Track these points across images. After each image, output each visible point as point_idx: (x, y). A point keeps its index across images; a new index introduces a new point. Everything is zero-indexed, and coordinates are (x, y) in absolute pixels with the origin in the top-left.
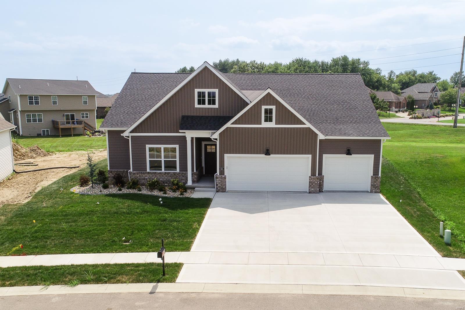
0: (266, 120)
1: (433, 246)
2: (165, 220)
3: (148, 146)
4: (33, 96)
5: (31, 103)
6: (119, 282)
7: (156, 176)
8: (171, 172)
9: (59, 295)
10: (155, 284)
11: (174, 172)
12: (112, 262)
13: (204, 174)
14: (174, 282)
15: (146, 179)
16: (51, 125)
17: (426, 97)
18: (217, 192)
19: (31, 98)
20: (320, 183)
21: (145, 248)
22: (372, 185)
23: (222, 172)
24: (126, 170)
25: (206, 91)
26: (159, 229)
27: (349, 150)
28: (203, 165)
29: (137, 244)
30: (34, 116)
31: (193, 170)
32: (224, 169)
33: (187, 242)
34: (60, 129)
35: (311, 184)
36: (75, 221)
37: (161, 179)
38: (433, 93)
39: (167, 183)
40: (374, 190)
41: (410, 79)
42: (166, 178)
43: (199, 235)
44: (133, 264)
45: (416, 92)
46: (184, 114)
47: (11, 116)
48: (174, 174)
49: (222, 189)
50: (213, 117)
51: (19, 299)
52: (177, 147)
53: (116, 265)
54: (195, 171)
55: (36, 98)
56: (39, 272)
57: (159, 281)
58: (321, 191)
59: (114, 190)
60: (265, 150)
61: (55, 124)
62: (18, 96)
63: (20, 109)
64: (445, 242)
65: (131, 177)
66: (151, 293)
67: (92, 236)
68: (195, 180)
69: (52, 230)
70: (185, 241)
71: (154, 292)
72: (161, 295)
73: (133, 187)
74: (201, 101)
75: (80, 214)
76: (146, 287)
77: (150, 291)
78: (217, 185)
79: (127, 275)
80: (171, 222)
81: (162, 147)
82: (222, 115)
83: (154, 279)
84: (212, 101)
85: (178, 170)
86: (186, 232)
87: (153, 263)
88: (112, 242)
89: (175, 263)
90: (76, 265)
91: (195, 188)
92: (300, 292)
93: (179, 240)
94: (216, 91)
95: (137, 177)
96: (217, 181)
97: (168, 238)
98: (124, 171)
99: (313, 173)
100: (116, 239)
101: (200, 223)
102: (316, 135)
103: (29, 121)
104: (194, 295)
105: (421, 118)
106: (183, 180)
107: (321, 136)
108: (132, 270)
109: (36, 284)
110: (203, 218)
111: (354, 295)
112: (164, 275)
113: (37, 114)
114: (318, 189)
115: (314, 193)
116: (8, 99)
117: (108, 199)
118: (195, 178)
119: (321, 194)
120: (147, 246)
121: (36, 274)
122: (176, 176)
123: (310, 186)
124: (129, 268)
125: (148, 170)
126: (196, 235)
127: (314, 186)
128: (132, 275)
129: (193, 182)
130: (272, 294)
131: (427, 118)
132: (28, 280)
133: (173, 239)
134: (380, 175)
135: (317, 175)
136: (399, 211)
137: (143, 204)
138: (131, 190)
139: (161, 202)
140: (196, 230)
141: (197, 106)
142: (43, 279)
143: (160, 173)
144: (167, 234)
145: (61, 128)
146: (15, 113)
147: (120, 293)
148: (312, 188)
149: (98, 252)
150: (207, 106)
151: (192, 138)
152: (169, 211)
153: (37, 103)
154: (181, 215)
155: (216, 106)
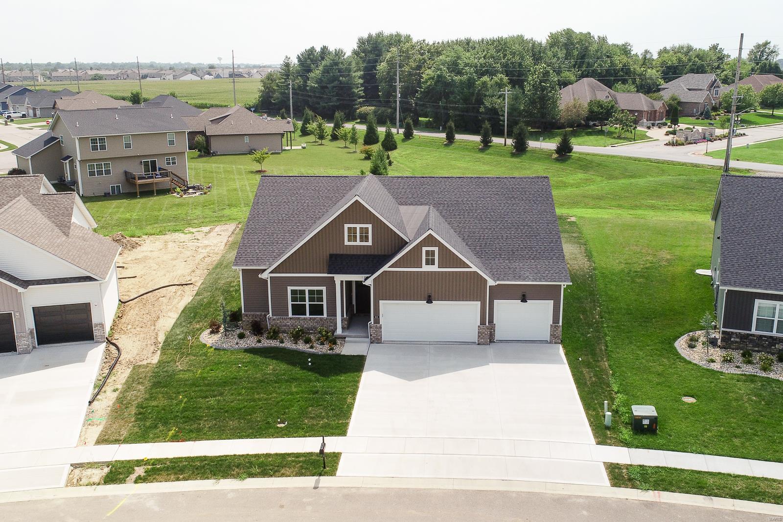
0: (427, 263)
1: (592, 430)
2: (317, 392)
3: (290, 289)
4: (98, 138)
5: (95, 148)
6: (283, 475)
7: (299, 322)
8: (317, 318)
9: (233, 491)
10: (318, 477)
11: (320, 318)
12: (273, 451)
13: (355, 312)
14: (335, 475)
15: (288, 325)
16: (123, 178)
17: (699, 98)
18: (371, 343)
19: (94, 141)
20: (491, 332)
21: (301, 432)
22: (551, 335)
23: (377, 321)
24: (263, 313)
25: (358, 226)
26: (312, 406)
27: (524, 296)
28: (354, 302)
29: (292, 426)
30: (99, 166)
31: (342, 315)
32: (379, 317)
33: (342, 423)
34: (137, 186)
35: (480, 334)
36: (221, 394)
37: (305, 326)
38: (712, 91)
39: (312, 330)
40: (553, 341)
41: (680, 60)
42: (312, 324)
43: (355, 412)
44: (292, 454)
45: (685, 89)
46: (331, 252)
47: (66, 167)
48: (321, 319)
49: (376, 340)
50: (366, 255)
51: (198, 494)
52: (324, 289)
53: (276, 454)
54: (345, 316)
55: (102, 140)
56: (206, 464)
57: (320, 475)
58: (491, 340)
59: (251, 342)
60: (426, 296)
61: (129, 178)
62: (76, 139)
63: (79, 159)
64: (605, 425)
65: (270, 324)
66: (315, 488)
67: (245, 416)
68: (346, 326)
69: (200, 408)
70: (341, 422)
71: (318, 487)
72: (324, 490)
73: (274, 337)
74: (352, 238)
75: (225, 382)
76: (309, 481)
77: (313, 486)
78: (371, 335)
79: (290, 468)
80: (324, 394)
81: (307, 289)
82: (376, 253)
83: (316, 472)
84: (364, 238)
85: (325, 316)
86: (341, 409)
87: (312, 453)
88: (266, 423)
89: (334, 453)
90: (239, 455)
91: (345, 338)
92: (450, 487)
93: (334, 420)
94: (370, 226)
95: (278, 323)
96: (371, 331)
97: (323, 418)
98: (261, 315)
99: (483, 322)
100: (270, 420)
101: (354, 394)
102: (486, 281)
103: (92, 174)
104: (354, 491)
105: (683, 144)
106: (331, 326)
107: (491, 282)
108: (293, 461)
109: (208, 478)
110: (357, 387)
111: (499, 491)
112: (324, 467)
113: (103, 163)
114: (489, 340)
115: (484, 344)
116: (58, 140)
117: (248, 357)
118: (345, 324)
119: (492, 345)
120: (303, 429)
121: (204, 466)
122: (322, 322)
123: (479, 336)
124: (290, 459)
125: (290, 315)
126: (351, 414)
127: (483, 336)
128: (294, 467)
129: (343, 328)
130: (425, 489)
131: (692, 144)
132: (199, 474)
133: (328, 420)
134: (561, 324)
135: (487, 324)
136: (574, 375)
137: (291, 367)
138: (271, 342)
139: (310, 364)
140: (351, 407)
141: (347, 243)
142: (212, 473)
143: (304, 319)
144: (321, 413)
145: (140, 183)
146: (72, 162)
147: (287, 488)
148: (482, 339)
149: (255, 437)
150: (358, 243)
151: (342, 282)
152: (320, 378)
153: (103, 148)
154: (333, 384)
155: (370, 243)
